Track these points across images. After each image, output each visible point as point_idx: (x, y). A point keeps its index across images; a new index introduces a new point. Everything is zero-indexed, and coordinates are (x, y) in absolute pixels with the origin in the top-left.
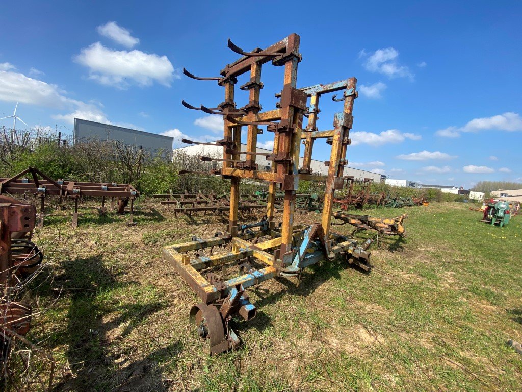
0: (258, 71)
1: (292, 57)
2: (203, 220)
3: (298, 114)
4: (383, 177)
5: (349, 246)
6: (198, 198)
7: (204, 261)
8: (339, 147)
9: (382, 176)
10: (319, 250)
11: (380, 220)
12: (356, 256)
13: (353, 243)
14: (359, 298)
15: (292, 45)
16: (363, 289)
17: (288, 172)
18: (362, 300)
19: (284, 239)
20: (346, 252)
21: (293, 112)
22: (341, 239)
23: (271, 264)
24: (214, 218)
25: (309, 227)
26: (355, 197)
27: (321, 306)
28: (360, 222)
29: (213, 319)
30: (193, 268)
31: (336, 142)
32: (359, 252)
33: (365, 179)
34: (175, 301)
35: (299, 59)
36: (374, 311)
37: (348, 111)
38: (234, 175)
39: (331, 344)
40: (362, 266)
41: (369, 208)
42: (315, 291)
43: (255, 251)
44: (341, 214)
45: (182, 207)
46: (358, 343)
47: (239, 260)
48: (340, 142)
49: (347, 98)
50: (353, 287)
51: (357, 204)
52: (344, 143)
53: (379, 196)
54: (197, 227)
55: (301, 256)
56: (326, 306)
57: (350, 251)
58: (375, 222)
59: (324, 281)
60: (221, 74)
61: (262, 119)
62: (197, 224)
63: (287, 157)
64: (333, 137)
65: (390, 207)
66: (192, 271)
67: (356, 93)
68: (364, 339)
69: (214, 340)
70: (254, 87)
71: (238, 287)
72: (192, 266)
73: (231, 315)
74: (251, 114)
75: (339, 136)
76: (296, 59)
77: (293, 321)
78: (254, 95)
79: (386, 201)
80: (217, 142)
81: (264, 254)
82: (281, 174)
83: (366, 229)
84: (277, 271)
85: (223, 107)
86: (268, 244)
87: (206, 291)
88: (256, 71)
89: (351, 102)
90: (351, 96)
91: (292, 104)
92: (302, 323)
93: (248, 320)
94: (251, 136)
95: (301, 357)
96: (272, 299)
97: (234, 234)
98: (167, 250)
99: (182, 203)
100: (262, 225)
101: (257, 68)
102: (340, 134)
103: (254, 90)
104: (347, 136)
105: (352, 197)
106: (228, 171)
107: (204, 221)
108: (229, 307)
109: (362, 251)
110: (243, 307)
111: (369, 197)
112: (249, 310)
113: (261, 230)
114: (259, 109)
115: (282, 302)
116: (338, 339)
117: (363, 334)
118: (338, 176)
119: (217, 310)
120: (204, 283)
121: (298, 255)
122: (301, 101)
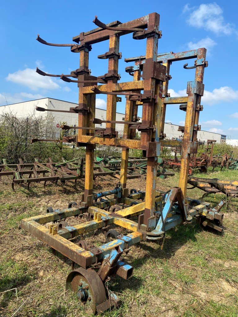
0: (117, 43)
1: (154, 34)
2: (43, 191)
3: (159, 85)
4: (224, 137)
5: (203, 209)
6: (36, 167)
7: (70, 230)
8: (193, 114)
9: (222, 136)
10: (177, 213)
11: (228, 182)
12: (210, 218)
13: (207, 206)
14: (217, 257)
15: (153, 24)
16: (220, 248)
17: (151, 139)
18: (220, 258)
19: (147, 204)
20: (201, 214)
21: (154, 84)
22: (194, 203)
23: (135, 229)
24: (55, 189)
25: (170, 191)
26: (200, 160)
27: (184, 267)
28: (209, 186)
29: (94, 281)
30: (62, 237)
31: (190, 109)
32: (213, 214)
33: (208, 141)
34: (41, 274)
35: (159, 36)
36: (232, 267)
37: (200, 80)
38: (92, 142)
39: (199, 296)
40: (216, 227)
41: (213, 171)
42: (176, 254)
43: (116, 218)
44: (191, 178)
45: (21, 178)
46: (223, 294)
47: (101, 228)
48: (193, 109)
49: (198, 67)
50: (210, 247)
51: (201, 167)
52: (197, 109)
53: (221, 158)
54: (39, 199)
55: (164, 220)
56: (188, 266)
57: (204, 214)
58: (223, 185)
59: (182, 244)
60: (74, 40)
61: (123, 89)
62: (38, 196)
63: (150, 125)
64: (187, 103)
65: (233, 169)
66: (62, 240)
67: (206, 63)
68: (227, 290)
69: (98, 300)
70: (114, 57)
71: (117, 248)
72: (60, 235)
73: (110, 277)
74: (110, 83)
75: (192, 103)
76: (157, 36)
77: (163, 280)
78: (113, 65)
79: (230, 163)
80: (71, 109)
81: (126, 221)
82: (145, 142)
83: (215, 193)
84: (143, 235)
85: (77, 74)
86: (129, 211)
87: (84, 256)
88: (115, 42)
89: (202, 71)
90: (202, 65)
91: (155, 77)
92: (171, 281)
93: (127, 279)
94: (110, 104)
95: (176, 308)
96: (138, 263)
97: (90, 204)
98: (28, 222)
99: (21, 174)
100: (116, 193)
101: (116, 39)
102: (193, 101)
103: (113, 61)
104: (200, 103)
105: (197, 160)
106: (85, 139)
107: (45, 192)
108: (109, 269)
109: (216, 213)
110: (121, 267)
111: (212, 160)
112: (128, 269)
113: (115, 198)
114: (118, 78)
115: (148, 266)
116: (205, 292)
117: (226, 285)
118: (192, 141)
119: (96, 272)
120: (80, 250)
121: (161, 219)
122: (162, 74)
